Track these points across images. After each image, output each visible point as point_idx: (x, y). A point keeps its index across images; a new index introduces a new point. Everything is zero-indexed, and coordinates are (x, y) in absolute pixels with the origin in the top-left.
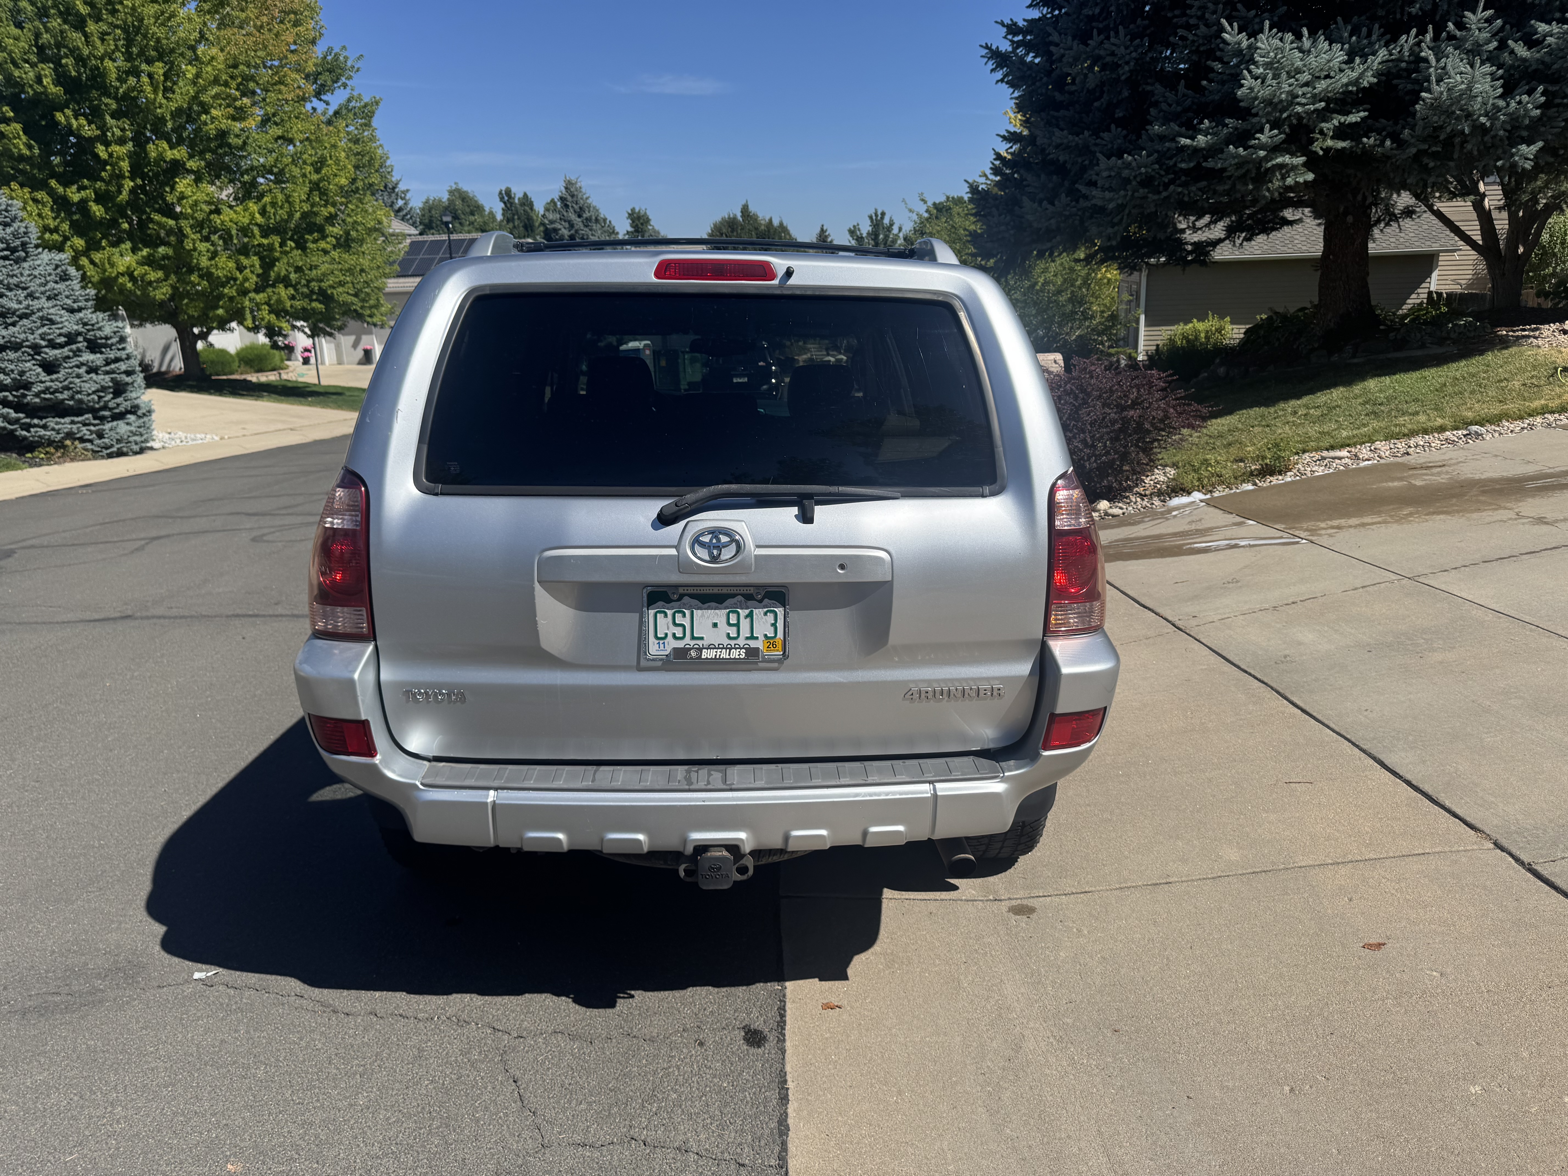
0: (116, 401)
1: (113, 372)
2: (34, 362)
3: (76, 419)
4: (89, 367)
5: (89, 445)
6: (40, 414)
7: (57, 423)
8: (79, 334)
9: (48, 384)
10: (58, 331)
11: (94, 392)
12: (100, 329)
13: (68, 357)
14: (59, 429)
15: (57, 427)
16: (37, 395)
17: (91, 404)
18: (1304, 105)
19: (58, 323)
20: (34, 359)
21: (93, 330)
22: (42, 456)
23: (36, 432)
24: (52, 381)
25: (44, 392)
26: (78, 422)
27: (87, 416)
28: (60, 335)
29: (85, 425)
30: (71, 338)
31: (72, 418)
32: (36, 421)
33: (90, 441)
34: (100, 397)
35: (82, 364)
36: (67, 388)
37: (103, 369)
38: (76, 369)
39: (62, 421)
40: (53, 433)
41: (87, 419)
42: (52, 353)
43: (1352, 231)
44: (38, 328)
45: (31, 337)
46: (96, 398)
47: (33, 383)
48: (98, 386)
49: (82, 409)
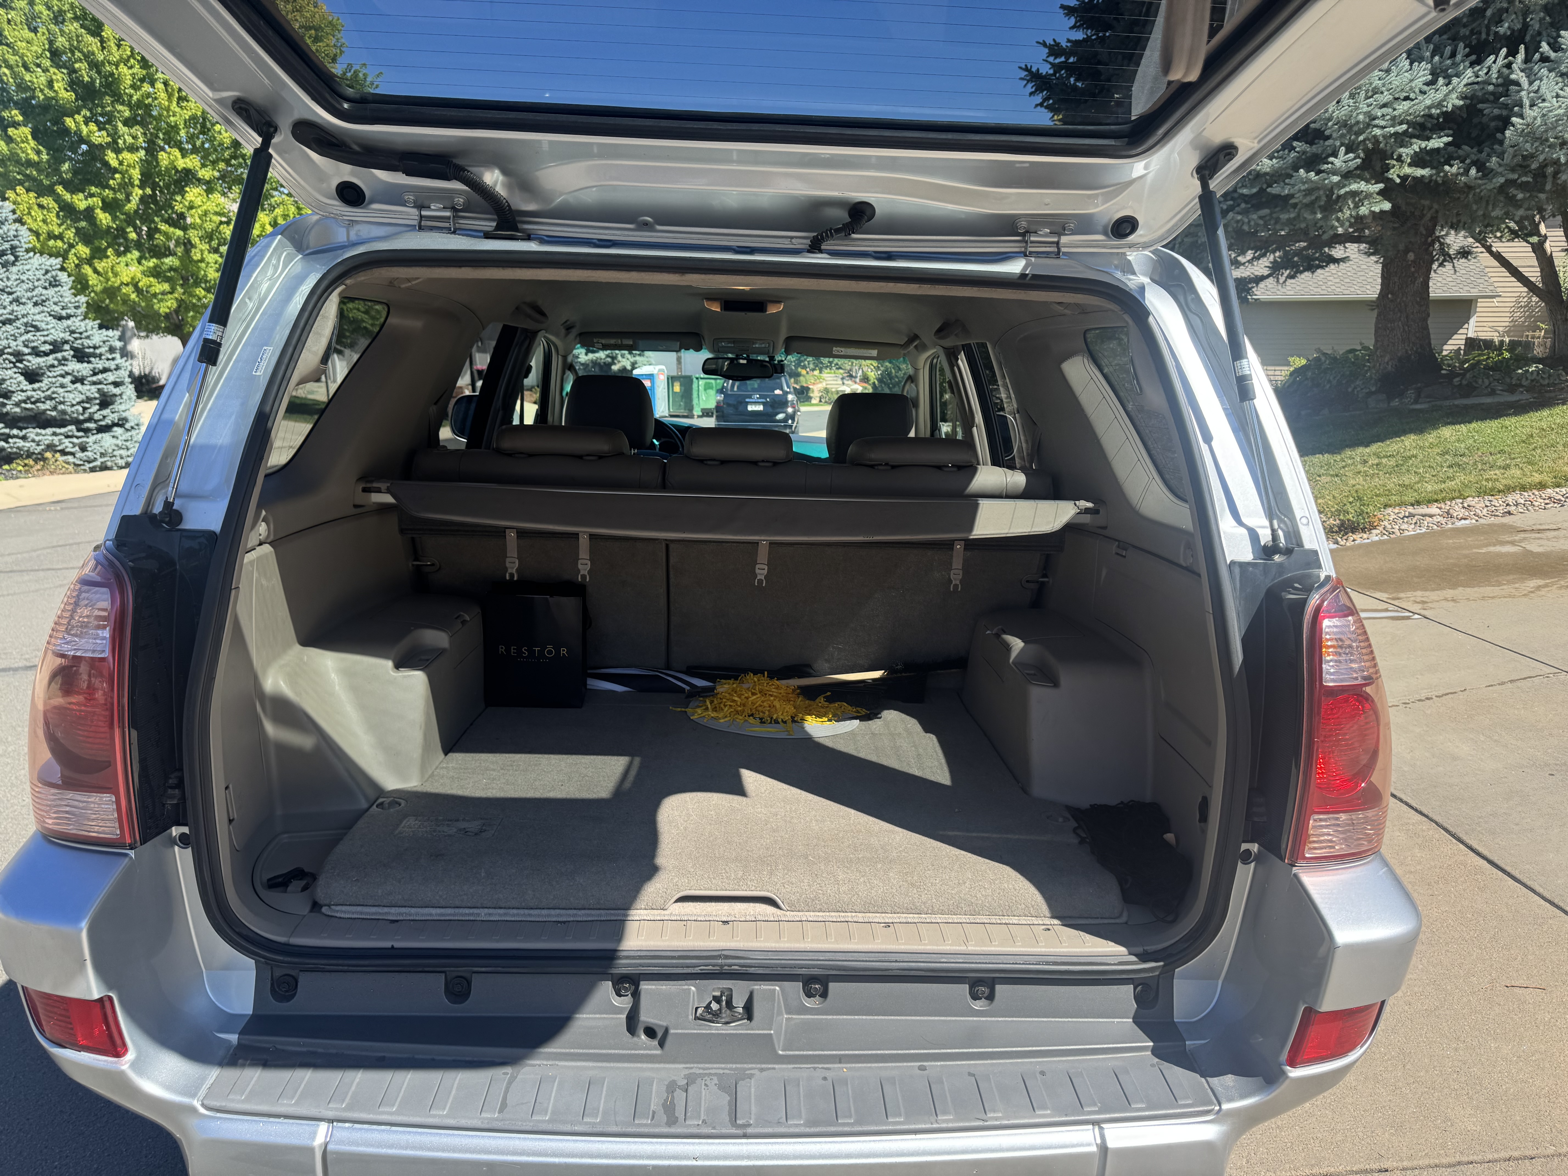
0: (102, 412)
1: (100, 383)
2: (15, 370)
3: (58, 430)
4: (75, 376)
5: (70, 458)
6: (21, 424)
7: (37, 434)
8: (66, 342)
9: (29, 393)
10: (43, 339)
11: (79, 403)
12: (88, 337)
13: (53, 366)
14: (40, 441)
15: (37, 439)
16: (17, 405)
17: (75, 415)
18: (1383, 127)
19: (43, 330)
20: (15, 367)
21: (81, 338)
22: (20, 468)
23: (15, 443)
24: (34, 390)
25: (25, 402)
26: (61, 434)
27: (70, 428)
28: (45, 342)
29: (67, 437)
30: (57, 347)
31: (54, 429)
32: (15, 432)
33: (73, 454)
34: (85, 409)
35: (67, 374)
36: (51, 398)
37: (89, 379)
38: (60, 378)
39: (43, 432)
40: (33, 444)
41: (71, 431)
42: (35, 362)
43: (1413, 269)
44: (21, 335)
45: (13, 344)
46: (81, 409)
47: (13, 392)
48: (83, 397)
49: (66, 420)
